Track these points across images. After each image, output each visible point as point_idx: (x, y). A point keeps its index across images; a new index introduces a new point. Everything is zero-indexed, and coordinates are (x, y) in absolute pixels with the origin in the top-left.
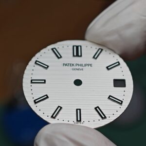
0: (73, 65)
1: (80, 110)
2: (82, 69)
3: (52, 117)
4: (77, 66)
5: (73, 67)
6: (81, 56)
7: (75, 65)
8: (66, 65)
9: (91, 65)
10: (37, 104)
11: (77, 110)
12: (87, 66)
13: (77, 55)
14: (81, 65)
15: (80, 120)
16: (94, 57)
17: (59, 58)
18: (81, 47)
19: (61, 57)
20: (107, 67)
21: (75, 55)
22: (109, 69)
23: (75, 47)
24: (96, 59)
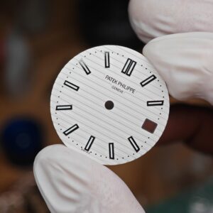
0: (116, 82)
1: (94, 138)
2: (122, 92)
3: (64, 133)
4: (119, 85)
5: (115, 85)
6: (129, 75)
7: (118, 82)
8: (109, 78)
9: (133, 90)
10: (58, 112)
11: (92, 137)
12: (129, 90)
13: (126, 73)
14: (124, 86)
15: (88, 150)
16: (141, 83)
17: (106, 67)
18: (136, 63)
19: (109, 67)
20: (148, 102)
21: (124, 71)
22: (148, 105)
23: (129, 61)
24: (143, 86)
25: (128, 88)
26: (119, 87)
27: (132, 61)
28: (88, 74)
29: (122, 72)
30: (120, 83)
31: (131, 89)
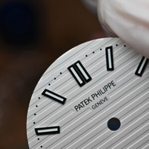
0: (88, 100)
2: (106, 98)
4: (95, 97)
5: (92, 104)
6: (90, 79)
7: (91, 98)
9: (112, 83)
12: (108, 89)
13: (85, 81)
14: (100, 93)
16: (108, 69)
17: (63, 103)
18: (79, 62)
19: (65, 99)
20: (136, 73)
21: (81, 82)
22: (140, 75)
23: (72, 69)
24: (112, 69)
25: (105, 88)
26: (97, 100)
27: (74, 66)
28: (58, 132)
29: (81, 85)
30: (94, 96)
31: (109, 86)
